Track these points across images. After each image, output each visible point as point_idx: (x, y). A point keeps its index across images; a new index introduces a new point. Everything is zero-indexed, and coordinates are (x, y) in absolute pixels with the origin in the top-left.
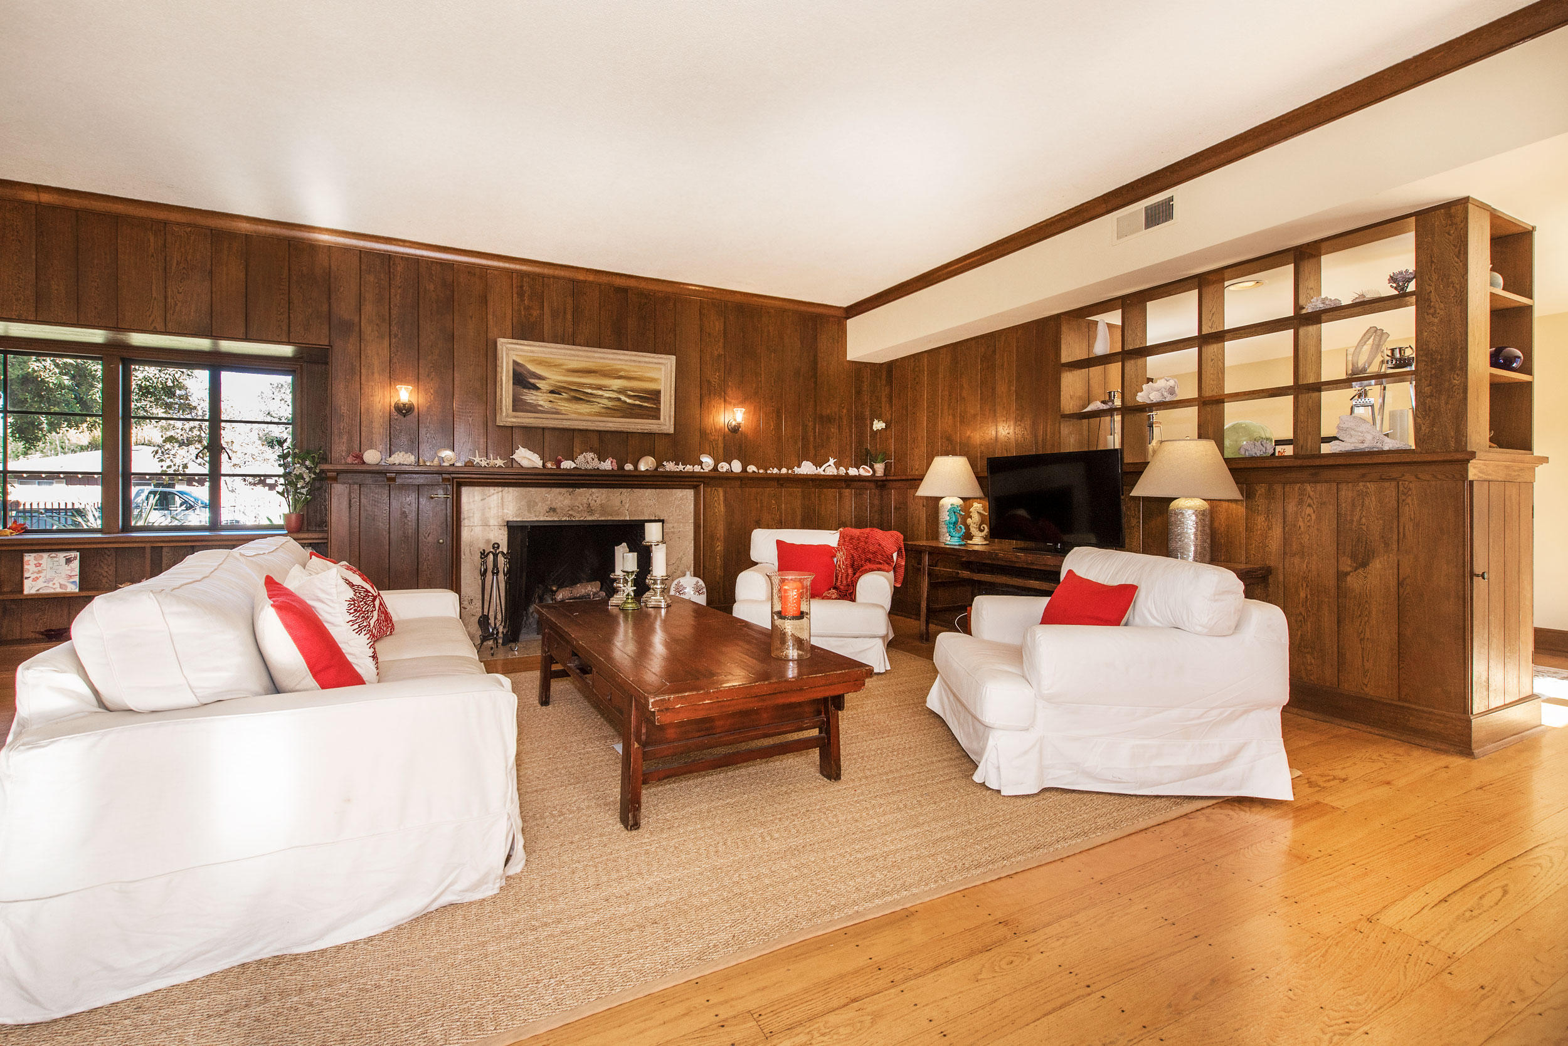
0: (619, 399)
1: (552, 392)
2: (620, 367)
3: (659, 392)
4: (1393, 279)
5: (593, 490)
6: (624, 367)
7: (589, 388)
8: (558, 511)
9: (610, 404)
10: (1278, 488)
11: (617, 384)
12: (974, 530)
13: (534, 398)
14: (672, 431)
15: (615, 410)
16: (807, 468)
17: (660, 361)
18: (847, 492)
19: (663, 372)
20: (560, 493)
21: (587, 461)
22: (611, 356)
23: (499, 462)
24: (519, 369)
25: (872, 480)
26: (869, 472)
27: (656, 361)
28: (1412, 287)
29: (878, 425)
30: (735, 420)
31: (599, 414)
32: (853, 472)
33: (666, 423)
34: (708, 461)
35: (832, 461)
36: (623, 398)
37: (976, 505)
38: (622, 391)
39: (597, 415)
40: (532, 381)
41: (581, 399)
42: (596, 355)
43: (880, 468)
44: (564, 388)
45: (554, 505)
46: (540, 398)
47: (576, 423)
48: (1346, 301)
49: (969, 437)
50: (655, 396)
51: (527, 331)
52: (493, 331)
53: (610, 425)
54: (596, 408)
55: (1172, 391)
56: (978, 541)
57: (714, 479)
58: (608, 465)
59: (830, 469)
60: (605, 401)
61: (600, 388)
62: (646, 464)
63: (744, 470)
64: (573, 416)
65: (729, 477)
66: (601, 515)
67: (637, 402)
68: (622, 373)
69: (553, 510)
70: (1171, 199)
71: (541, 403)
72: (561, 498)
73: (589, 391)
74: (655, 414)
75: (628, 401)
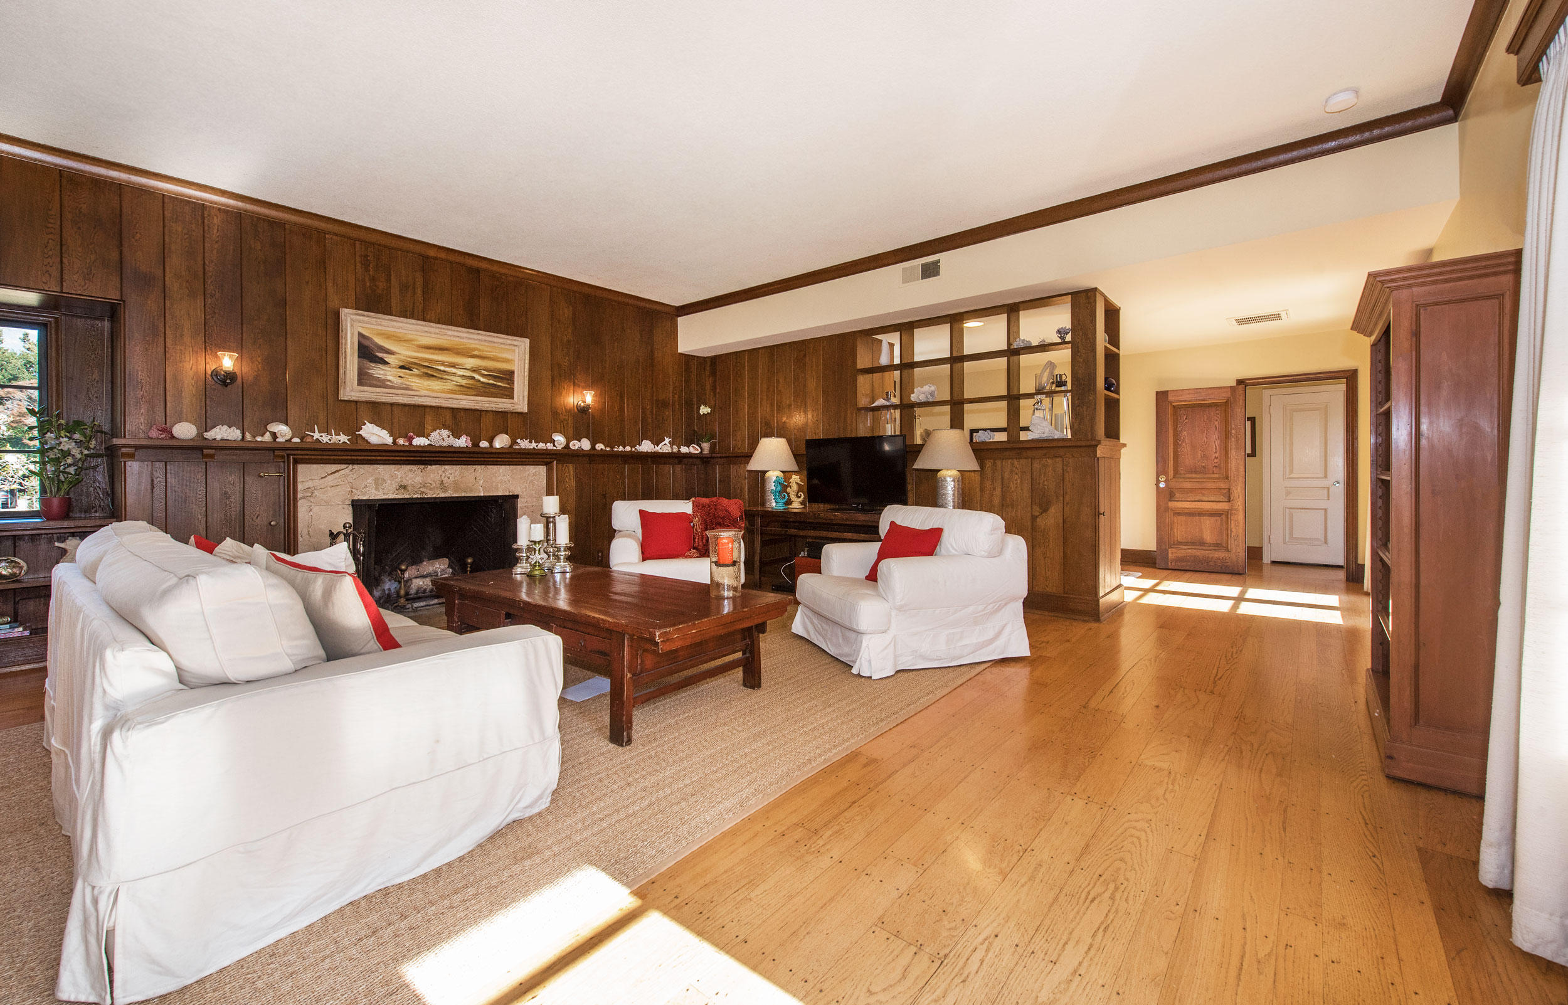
0: (473, 378)
1: (402, 367)
2: (474, 346)
3: (513, 372)
4: (1059, 332)
5: (446, 467)
6: (478, 347)
7: (443, 365)
8: (409, 488)
9: (463, 382)
10: (999, 462)
11: (471, 362)
12: (793, 497)
13: (382, 372)
14: (525, 410)
15: (468, 388)
16: (646, 446)
17: (515, 343)
18: (678, 468)
19: (517, 355)
20: (411, 470)
21: (441, 438)
22: (465, 335)
23: (343, 438)
24: (366, 343)
25: (700, 457)
26: (697, 450)
27: (509, 342)
28: (1069, 338)
29: (704, 410)
30: (584, 402)
31: (452, 392)
32: (684, 450)
33: (520, 402)
34: (560, 439)
35: (667, 440)
36: (477, 377)
37: (794, 476)
38: (476, 370)
39: (449, 393)
40: (380, 355)
41: (433, 376)
42: (450, 333)
43: (706, 446)
44: (415, 364)
45: (405, 482)
46: (389, 373)
47: (429, 399)
48: (1035, 343)
49: (785, 422)
50: (509, 376)
51: (374, 303)
52: (333, 300)
53: (464, 403)
54: (449, 386)
55: (932, 394)
56: (796, 505)
57: (566, 456)
58: (463, 442)
59: (665, 447)
60: (459, 380)
61: (453, 366)
62: (501, 442)
63: (593, 447)
64: (427, 393)
65: (579, 454)
66: (456, 491)
67: (491, 382)
68: (476, 353)
69: (404, 487)
70: (938, 261)
71: (389, 378)
72: (411, 475)
73: (442, 368)
74: (509, 393)
75: (482, 380)
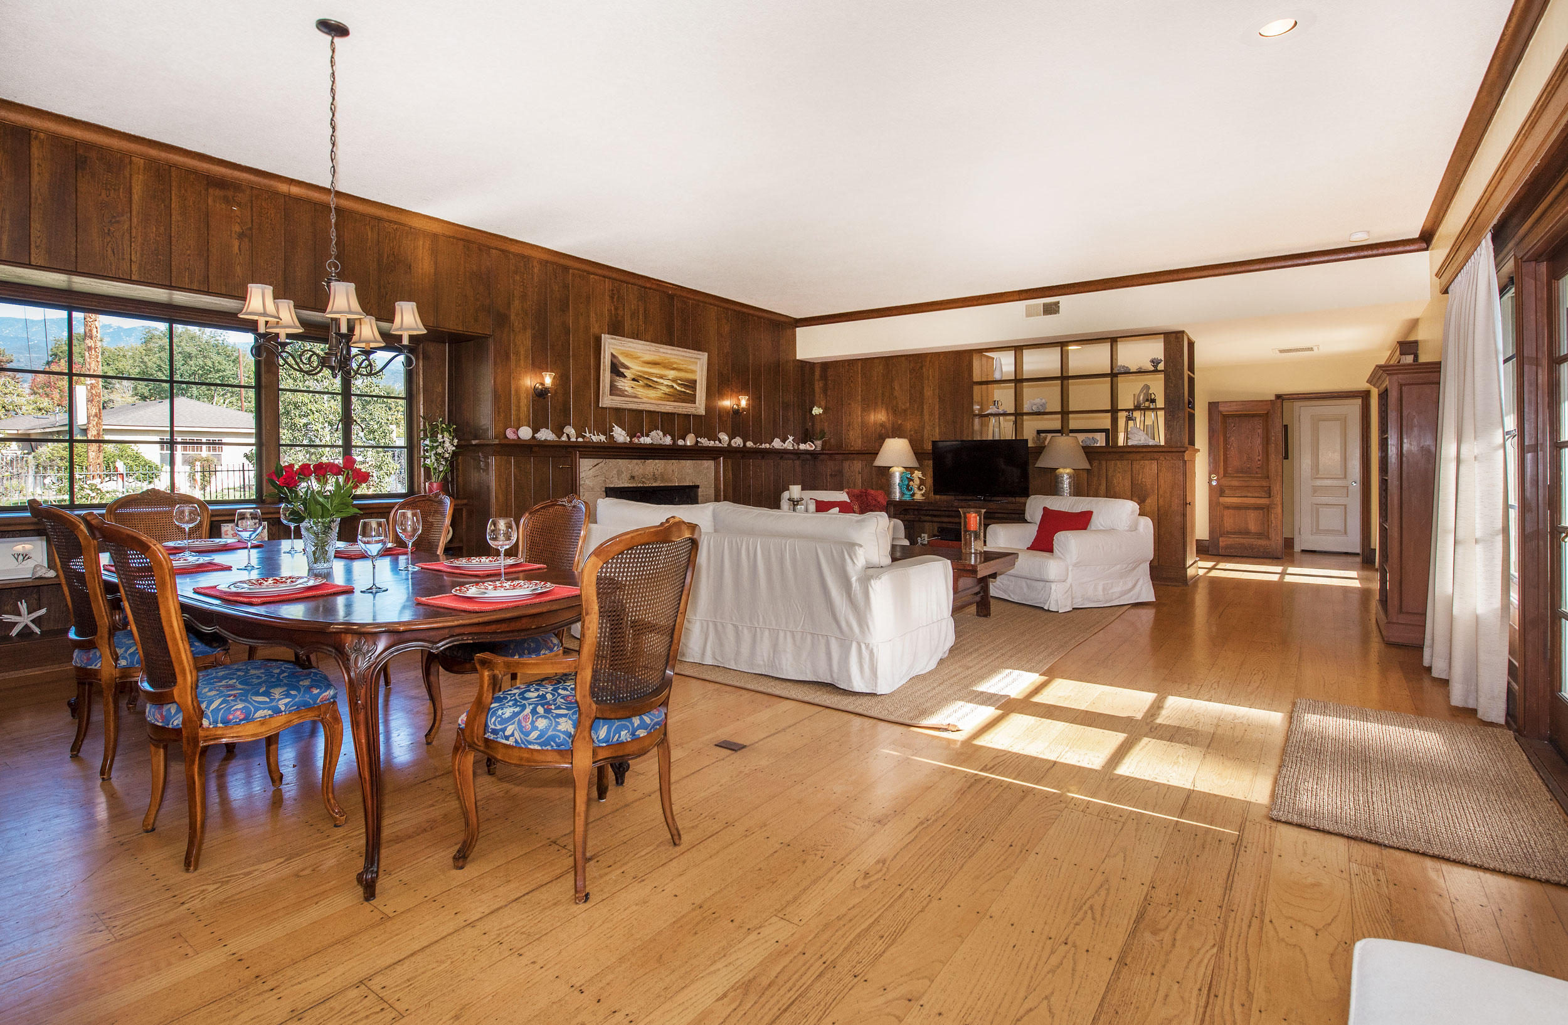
0: (673, 387)
1: (634, 380)
2: (674, 360)
3: (696, 381)
5: (656, 461)
6: (676, 360)
7: (656, 377)
8: (636, 478)
9: (667, 390)
11: (672, 374)
12: (916, 490)
13: (623, 384)
14: (703, 413)
15: (669, 395)
16: (777, 444)
17: (699, 356)
18: (797, 463)
19: (699, 366)
20: (637, 464)
21: (657, 438)
22: (669, 352)
23: (603, 438)
24: (615, 361)
25: (813, 454)
26: (812, 447)
27: (695, 356)
28: (1161, 367)
29: (816, 411)
30: (740, 405)
31: (661, 399)
32: (802, 447)
33: (699, 406)
34: (724, 437)
35: (791, 438)
36: (675, 386)
37: (916, 472)
38: (674, 380)
39: (659, 400)
40: (622, 370)
41: (650, 386)
42: (661, 350)
43: (819, 443)
44: (641, 376)
45: (634, 474)
46: (626, 385)
47: (647, 405)
50: (692, 384)
51: (616, 329)
52: (595, 329)
53: (668, 408)
54: (659, 394)
56: (920, 497)
57: (728, 452)
58: (668, 440)
59: (789, 444)
60: (664, 388)
61: (661, 377)
62: (690, 441)
63: (745, 445)
64: (645, 400)
65: (737, 450)
66: (662, 482)
67: (683, 390)
68: (675, 366)
69: (633, 477)
70: (1060, 302)
71: (627, 388)
72: (637, 468)
73: (655, 379)
74: (691, 399)
75: (678, 388)
